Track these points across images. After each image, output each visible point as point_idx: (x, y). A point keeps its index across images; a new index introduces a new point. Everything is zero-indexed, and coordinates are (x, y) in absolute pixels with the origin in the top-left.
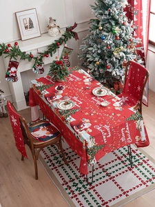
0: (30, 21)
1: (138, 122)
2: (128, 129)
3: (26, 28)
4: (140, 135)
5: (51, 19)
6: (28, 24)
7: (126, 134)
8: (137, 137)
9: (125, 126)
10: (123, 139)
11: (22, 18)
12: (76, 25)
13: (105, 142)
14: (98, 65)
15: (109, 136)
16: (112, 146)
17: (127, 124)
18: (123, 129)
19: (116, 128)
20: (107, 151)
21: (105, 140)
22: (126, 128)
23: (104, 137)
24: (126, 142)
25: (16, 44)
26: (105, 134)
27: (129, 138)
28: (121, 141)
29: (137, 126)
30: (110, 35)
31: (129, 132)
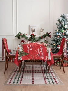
0: (34, 29)
1: (47, 48)
2: (41, 50)
3: (32, 31)
5: (42, 29)
6: (33, 30)
7: (40, 53)
9: (40, 48)
10: (39, 55)
11: (31, 27)
12: (51, 32)
13: (29, 52)
14: (54, 46)
15: (31, 50)
16: (32, 56)
17: (41, 47)
18: (38, 49)
19: (34, 46)
20: (29, 58)
21: (28, 51)
22: (40, 49)
23: (28, 49)
24: (40, 57)
25: (26, 35)
26: (29, 47)
27: (42, 56)
28: (38, 56)
29: (47, 51)
30: (60, 33)
31: (42, 52)
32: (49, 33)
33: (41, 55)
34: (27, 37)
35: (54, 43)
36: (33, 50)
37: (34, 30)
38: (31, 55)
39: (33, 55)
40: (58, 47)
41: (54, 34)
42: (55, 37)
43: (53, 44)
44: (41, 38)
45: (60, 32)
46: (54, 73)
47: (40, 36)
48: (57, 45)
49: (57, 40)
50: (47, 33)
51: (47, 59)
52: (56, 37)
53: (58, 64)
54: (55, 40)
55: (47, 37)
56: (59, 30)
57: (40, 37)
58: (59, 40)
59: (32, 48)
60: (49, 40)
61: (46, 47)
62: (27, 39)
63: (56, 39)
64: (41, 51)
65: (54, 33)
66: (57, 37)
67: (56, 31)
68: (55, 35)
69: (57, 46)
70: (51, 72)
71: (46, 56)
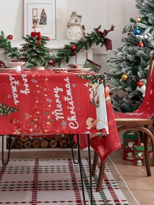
0: (43, 14)
2: (69, 92)
3: (35, 22)
4: (95, 117)
5: (74, 14)
6: (39, 18)
7: (65, 104)
8: (89, 121)
9: (62, 84)
11: (31, 7)
12: (112, 29)
13: (16, 102)
14: (125, 81)
15: (26, 92)
16: (32, 119)
17: (67, 80)
18: (57, 90)
19: (41, 79)
20: (18, 126)
21: (15, 96)
22: (65, 89)
23: (14, 89)
24: (64, 123)
25: (10, 37)
26: (17, 83)
27: (73, 118)
28: (54, 117)
29: (91, 96)
30: (149, 29)
31: (72, 103)
32: (106, 32)
33: (66, 113)
34: (13, 46)
35: (124, 70)
36: (33, 95)
37: (43, 20)
38: (27, 116)
39: (33, 112)
40: (138, 88)
41: (126, 36)
42: (128, 45)
43: (119, 76)
44: (73, 50)
45: (149, 25)
46: (124, 189)
47: (68, 43)
48: (138, 79)
49: (138, 58)
50: (97, 30)
51: (94, 129)
52: (130, 48)
53: (140, 155)
54: (127, 60)
55: (94, 46)
56: (146, 18)
57: (67, 47)
58: (144, 58)
59: (32, 87)
60: (105, 59)
61: (86, 79)
62: (13, 56)
63: (134, 53)
64: (66, 99)
65: (124, 31)
66: (136, 48)
67: (132, 20)
68: (127, 40)
69: (135, 84)
70: (110, 188)
71: (90, 119)
